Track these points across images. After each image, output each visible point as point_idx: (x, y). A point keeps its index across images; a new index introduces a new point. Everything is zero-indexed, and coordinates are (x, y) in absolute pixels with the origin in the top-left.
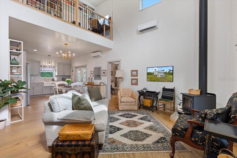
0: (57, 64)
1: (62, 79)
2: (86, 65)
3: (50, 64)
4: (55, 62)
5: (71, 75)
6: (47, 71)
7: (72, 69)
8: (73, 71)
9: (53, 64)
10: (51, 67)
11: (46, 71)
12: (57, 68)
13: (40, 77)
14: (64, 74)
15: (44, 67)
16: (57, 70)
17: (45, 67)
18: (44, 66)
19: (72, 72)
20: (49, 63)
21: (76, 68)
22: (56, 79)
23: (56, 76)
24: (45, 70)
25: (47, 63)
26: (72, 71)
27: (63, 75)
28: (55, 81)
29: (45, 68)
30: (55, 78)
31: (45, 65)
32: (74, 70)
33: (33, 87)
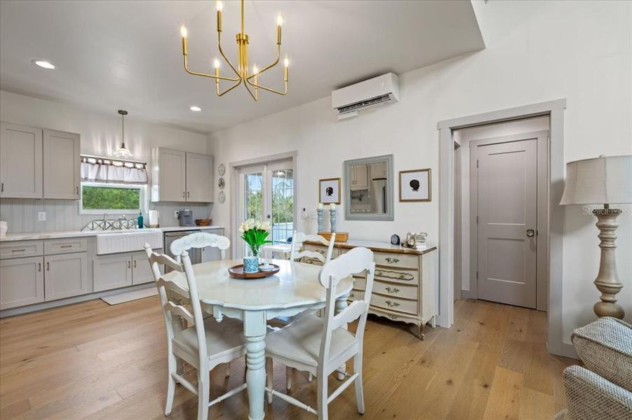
0: (156, 154)
1: (176, 216)
2: (296, 152)
3: (125, 152)
4: (148, 146)
5: (216, 201)
6: (114, 182)
7: (217, 178)
8: (222, 184)
9: (138, 154)
10: (131, 165)
11: (107, 181)
12: (157, 168)
13: (83, 211)
14: (186, 194)
15: (100, 163)
16: (156, 179)
17: (103, 164)
18: (97, 159)
19: (217, 189)
20: (123, 146)
21: (238, 168)
22: (152, 216)
23: (154, 205)
24: (103, 176)
25: (114, 148)
26: (217, 182)
27: (183, 200)
28: (148, 226)
29: (103, 167)
30: (151, 212)
31: (105, 153)
32: (227, 178)
33: (40, 260)
